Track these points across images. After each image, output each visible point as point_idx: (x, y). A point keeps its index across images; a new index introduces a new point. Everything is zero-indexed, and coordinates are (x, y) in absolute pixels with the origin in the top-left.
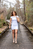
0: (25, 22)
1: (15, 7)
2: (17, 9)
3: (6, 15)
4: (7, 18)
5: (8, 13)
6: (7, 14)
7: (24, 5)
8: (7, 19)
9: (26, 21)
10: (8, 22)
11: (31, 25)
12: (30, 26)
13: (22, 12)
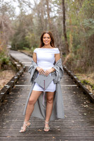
0: (66, 60)
1: (36, 14)
2: (40, 21)
3: (8, 38)
4: (10, 47)
5: (14, 32)
6: (11, 36)
7: (64, 7)
8: (11, 49)
9: (68, 57)
10: (14, 59)
11: (83, 68)
12: (79, 72)
13: (57, 27)
